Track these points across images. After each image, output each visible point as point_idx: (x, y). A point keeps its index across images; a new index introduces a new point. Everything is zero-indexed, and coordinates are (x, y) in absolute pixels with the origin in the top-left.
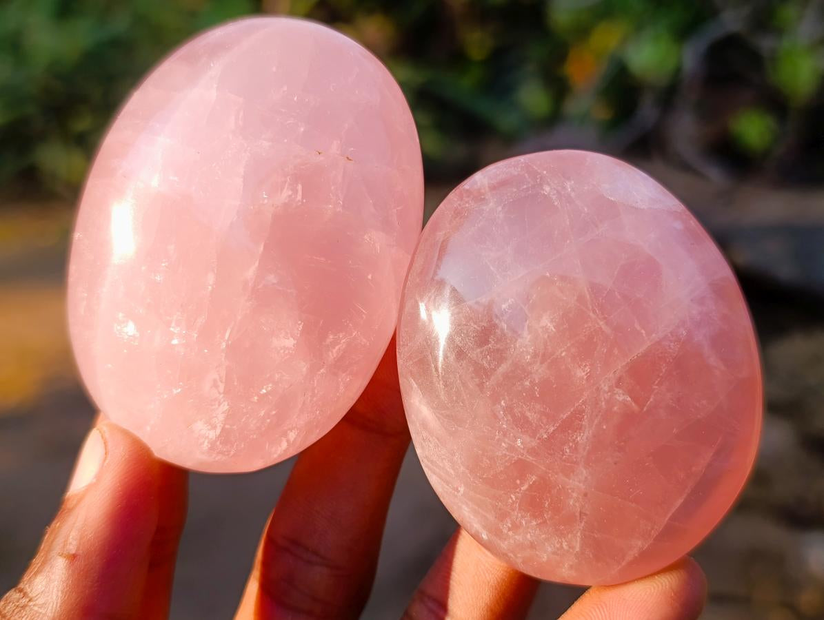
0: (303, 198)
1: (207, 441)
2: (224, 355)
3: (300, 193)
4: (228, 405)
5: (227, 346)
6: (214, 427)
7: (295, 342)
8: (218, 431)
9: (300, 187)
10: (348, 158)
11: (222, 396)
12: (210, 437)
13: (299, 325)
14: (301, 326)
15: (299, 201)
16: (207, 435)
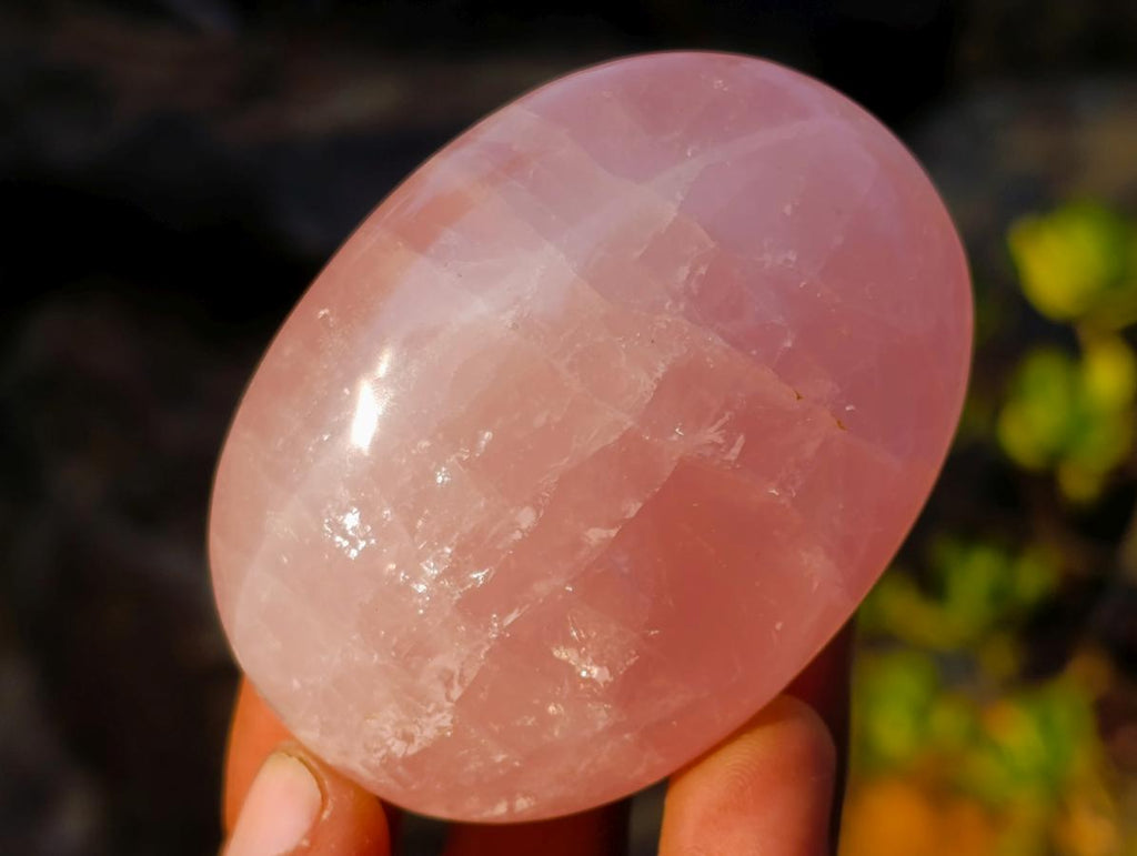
0: (737, 461)
1: (384, 752)
2: (487, 648)
3: (736, 450)
4: (452, 722)
5: (500, 638)
6: (408, 738)
7: (611, 679)
8: (413, 750)
9: (741, 440)
10: (839, 423)
11: (449, 705)
12: (394, 749)
13: (631, 656)
14: (632, 661)
15: (729, 461)
16: (389, 742)
